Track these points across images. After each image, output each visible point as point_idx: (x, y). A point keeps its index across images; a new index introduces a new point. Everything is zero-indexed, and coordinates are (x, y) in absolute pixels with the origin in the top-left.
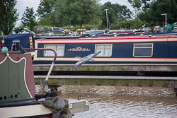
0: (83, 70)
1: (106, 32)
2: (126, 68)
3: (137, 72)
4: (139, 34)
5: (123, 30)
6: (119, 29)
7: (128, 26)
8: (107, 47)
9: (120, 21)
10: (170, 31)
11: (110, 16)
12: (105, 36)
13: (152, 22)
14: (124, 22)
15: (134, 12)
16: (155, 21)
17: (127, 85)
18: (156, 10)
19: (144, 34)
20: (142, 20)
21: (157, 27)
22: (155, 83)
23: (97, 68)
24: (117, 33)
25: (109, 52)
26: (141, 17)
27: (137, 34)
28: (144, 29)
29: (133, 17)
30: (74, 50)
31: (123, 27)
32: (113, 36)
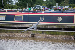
1: (2, 10)
2: (11, 26)
4: (17, 12)
6: (8, 9)
7: (12, 8)
8: (3, 16)
9: (8, 5)
10: (29, 11)
11: (4, 3)
13: (22, 7)
14: (10, 6)
15: (14, 2)
16: (23, 6)
17: (12, 32)
18: (23, 2)
19: (19, 12)
20: (18, 6)
21: (24, 9)
24: (7, 10)
26: (17, 4)
28: (19, 9)
29: (14, 4)
31: (10, 8)
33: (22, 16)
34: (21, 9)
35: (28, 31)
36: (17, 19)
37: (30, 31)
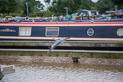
0: (10, 45)
1: (27, 19)
2: (41, 44)
3: (48, 47)
4: (50, 21)
5: (38, 18)
6: (35, 17)
7: (42, 15)
8: (27, 29)
9: (36, 11)
10: (70, 20)
11: (29, 8)
12: (26, 21)
13: (58, 13)
14: (39, 12)
15: (46, 6)
16: (60, 12)
17: (42, 55)
18: (60, 5)
19: (53, 21)
20: (51, 12)
21: (62, 16)
22: (60, 54)
23: (21, 43)
24: (34, 19)
25: (29, 33)
26: (50, 9)
27: (48, 21)
28: (52, 18)
29: (45, 9)
30: (4, 30)
31: (39, 16)
32: (32, 21)
33: (57, 29)
34: (55, 17)
35: (68, 53)
36: (50, 34)
37: (70, 53)
